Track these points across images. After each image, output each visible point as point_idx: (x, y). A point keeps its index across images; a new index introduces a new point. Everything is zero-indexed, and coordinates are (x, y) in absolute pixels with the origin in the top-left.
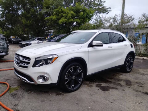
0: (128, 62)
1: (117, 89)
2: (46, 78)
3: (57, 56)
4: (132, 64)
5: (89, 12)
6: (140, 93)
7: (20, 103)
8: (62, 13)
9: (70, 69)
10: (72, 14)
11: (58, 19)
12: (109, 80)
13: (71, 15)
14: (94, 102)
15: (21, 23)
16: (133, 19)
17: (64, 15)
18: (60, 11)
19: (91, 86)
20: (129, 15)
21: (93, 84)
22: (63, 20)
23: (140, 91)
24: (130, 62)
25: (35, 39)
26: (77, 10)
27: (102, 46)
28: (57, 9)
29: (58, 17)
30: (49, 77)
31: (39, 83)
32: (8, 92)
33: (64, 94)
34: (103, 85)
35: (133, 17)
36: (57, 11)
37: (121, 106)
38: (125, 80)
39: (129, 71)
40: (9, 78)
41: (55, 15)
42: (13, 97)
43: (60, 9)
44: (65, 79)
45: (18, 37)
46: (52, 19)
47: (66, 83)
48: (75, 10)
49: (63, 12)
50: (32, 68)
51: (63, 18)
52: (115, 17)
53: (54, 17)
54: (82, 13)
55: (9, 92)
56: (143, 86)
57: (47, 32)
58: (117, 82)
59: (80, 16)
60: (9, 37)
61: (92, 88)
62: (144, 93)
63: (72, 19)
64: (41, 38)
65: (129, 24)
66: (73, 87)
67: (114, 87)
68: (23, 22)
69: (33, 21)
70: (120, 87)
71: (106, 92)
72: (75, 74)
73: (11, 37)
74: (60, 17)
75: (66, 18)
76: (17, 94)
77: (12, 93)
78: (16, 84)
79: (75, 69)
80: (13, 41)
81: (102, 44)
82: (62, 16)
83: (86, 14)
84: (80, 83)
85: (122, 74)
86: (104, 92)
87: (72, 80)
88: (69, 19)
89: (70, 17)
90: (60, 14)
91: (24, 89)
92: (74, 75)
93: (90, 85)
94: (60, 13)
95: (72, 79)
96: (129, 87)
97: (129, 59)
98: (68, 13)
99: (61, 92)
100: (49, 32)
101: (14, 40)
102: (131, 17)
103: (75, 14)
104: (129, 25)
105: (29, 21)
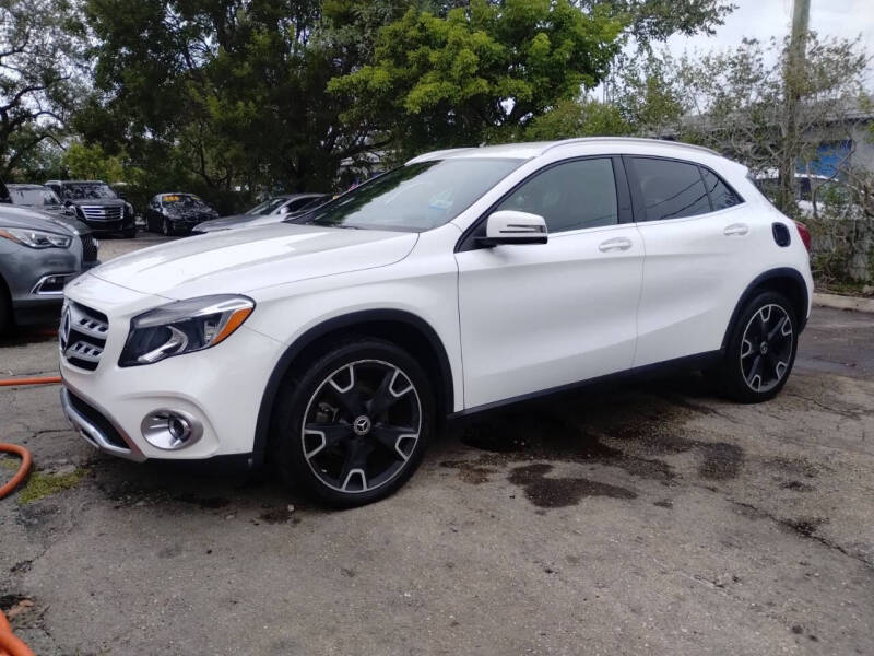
0: (757, 333)
1: (629, 495)
2: (190, 425)
3: (249, 305)
4: (784, 348)
5: (591, 32)
6: (764, 526)
7: (42, 559)
8: (424, 49)
9: (334, 379)
10: (481, 52)
11: (403, 85)
12: (612, 443)
13: (474, 58)
14: (450, 566)
15: (201, 114)
16: (861, 63)
17: (434, 56)
18: (413, 32)
19: (480, 477)
20: (835, 41)
21: (497, 468)
22: (429, 88)
23: (767, 515)
24: (770, 335)
25: (276, 206)
26: (514, 23)
27: (544, 241)
28: (398, 26)
29: (401, 72)
30: (201, 420)
31: (149, 453)
32: (11, 499)
33: (305, 520)
34: (561, 470)
35: (856, 52)
36: (395, 34)
37: (596, 591)
38: (710, 445)
39: (760, 389)
40: (53, 427)
41: (384, 63)
42: (29, 526)
43: (413, 21)
44: (304, 431)
45: (198, 195)
46: (366, 82)
47: (308, 456)
48: (505, 26)
49: (429, 40)
50: (117, 368)
51: (430, 76)
52: (745, 56)
53: (379, 76)
54: (542, 42)
55: (19, 496)
56: (812, 482)
57: (348, 167)
58: (652, 458)
59: (534, 58)
60: (151, 196)
61: (483, 485)
62: (788, 523)
63: (484, 83)
64: (312, 199)
65: (837, 94)
66: (357, 478)
67: (621, 484)
68: (212, 110)
69: (265, 101)
70: (657, 483)
71: (553, 513)
72: (369, 404)
73: (160, 198)
74: (414, 68)
75: (450, 78)
76: (53, 510)
77: (33, 502)
78: (73, 459)
79: (372, 378)
80: (167, 218)
81: (541, 229)
82: (425, 66)
83: (569, 43)
84: (406, 458)
85: (715, 406)
86: (542, 514)
87: (354, 442)
88: (462, 82)
89: (469, 66)
90: (411, 55)
91: (101, 487)
92: (364, 412)
93: (481, 470)
94: (415, 48)
95: (354, 435)
96: (714, 490)
97: (761, 315)
98: (458, 45)
99: (291, 508)
100: (359, 164)
101: (172, 217)
102: (844, 51)
103: (498, 48)
104: (831, 103)
105: (246, 105)
